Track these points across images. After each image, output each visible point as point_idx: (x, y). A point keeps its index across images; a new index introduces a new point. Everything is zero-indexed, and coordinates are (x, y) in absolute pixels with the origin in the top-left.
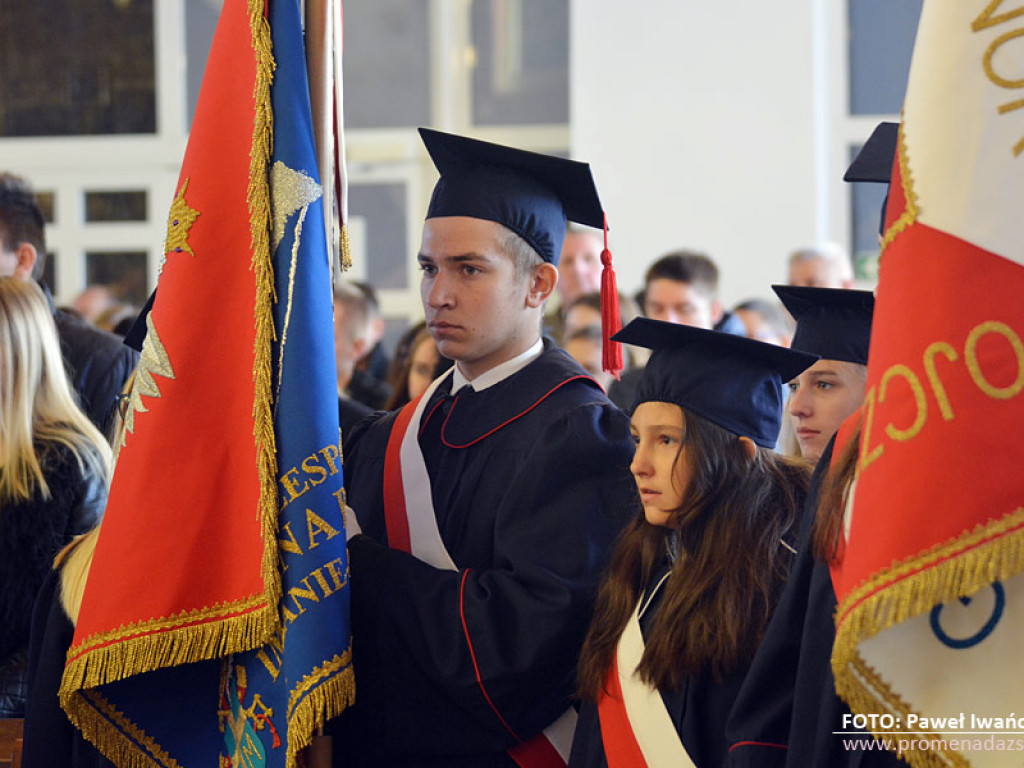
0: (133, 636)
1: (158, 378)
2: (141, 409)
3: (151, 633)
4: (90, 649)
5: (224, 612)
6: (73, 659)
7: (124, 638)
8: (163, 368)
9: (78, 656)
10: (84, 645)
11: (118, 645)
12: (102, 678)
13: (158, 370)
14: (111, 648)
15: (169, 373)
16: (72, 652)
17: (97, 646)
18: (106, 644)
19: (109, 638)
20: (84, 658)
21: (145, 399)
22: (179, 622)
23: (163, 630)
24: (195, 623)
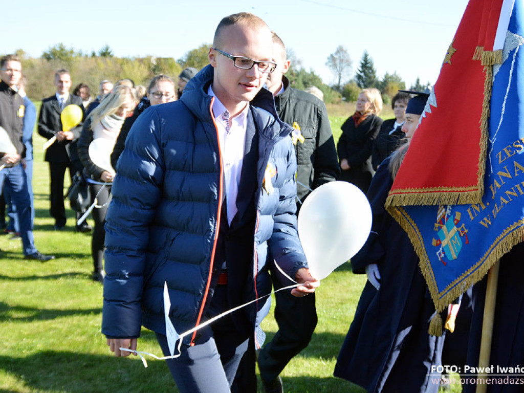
1: (431, 106)
2: (424, 116)
3: (415, 192)
4: (395, 193)
7: (406, 193)
8: (434, 103)
10: (394, 192)
13: (432, 104)
14: (402, 195)
15: (435, 105)
16: (390, 193)
17: (398, 193)
18: (401, 193)
19: (402, 191)
20: (393, 195)
21: (427, 113)
22: (425, 191)
23: (419, 192)
24: (431, 192)
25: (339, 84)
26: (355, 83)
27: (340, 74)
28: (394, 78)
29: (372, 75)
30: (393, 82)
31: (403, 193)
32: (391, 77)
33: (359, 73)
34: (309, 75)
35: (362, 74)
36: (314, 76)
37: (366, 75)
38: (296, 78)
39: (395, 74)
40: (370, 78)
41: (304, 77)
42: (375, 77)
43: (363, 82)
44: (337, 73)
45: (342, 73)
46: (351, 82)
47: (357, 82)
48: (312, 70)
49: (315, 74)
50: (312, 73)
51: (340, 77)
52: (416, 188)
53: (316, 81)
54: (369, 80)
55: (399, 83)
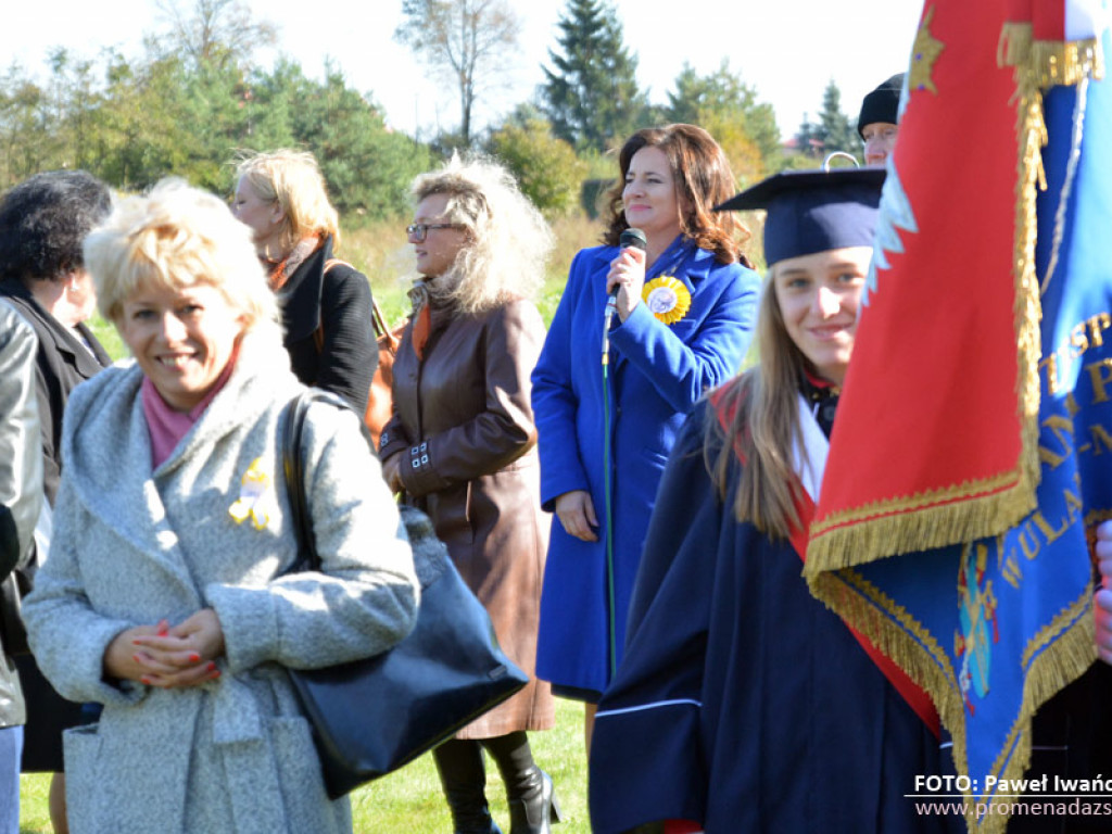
0: (877, 516)
3: (896, 513)
4: (833, 527)
5: (973, 492)
6: (816, 535)
7: (868, 518)
8: (906, 220)
9: (822, 533)
10: (828, 522)
11: (863, 525)
12: (846, 560)
13: (901, 223)
14: (856, 527)
15: (911, 225)
16: (815, 527)
17: (842, 525)
18: (851, 523)
20: (827, 534)
22: (924, 501)
23: (908, 510)
24: (943, 503)
25: (466, 128)
26: (541, 121)
27: (466, 82)
28: (719, 90)
29: (618, 80)
30: (718, 107)
31: (859, 521)
32: (709, 87)
33: (558, 72)
34: (321, 93)
35: (572, 78)
36: (344, 95)
37: (588, 80)
38: (259, 108)
39: (723, 74)
40: (611, 93)
41: (299, 102)
42: (632, 91)
43: (579, 113)
44: (456, 77)
45: (476, 76)
46: (520, 115)
47: (552, 119)
48: (335, 70)
49: (348, 86)
50: (336, 81)
51: (470, 97)
52: (895, 499)
53: (359, 118)
54: (605, 105)
55: (748, 110)
